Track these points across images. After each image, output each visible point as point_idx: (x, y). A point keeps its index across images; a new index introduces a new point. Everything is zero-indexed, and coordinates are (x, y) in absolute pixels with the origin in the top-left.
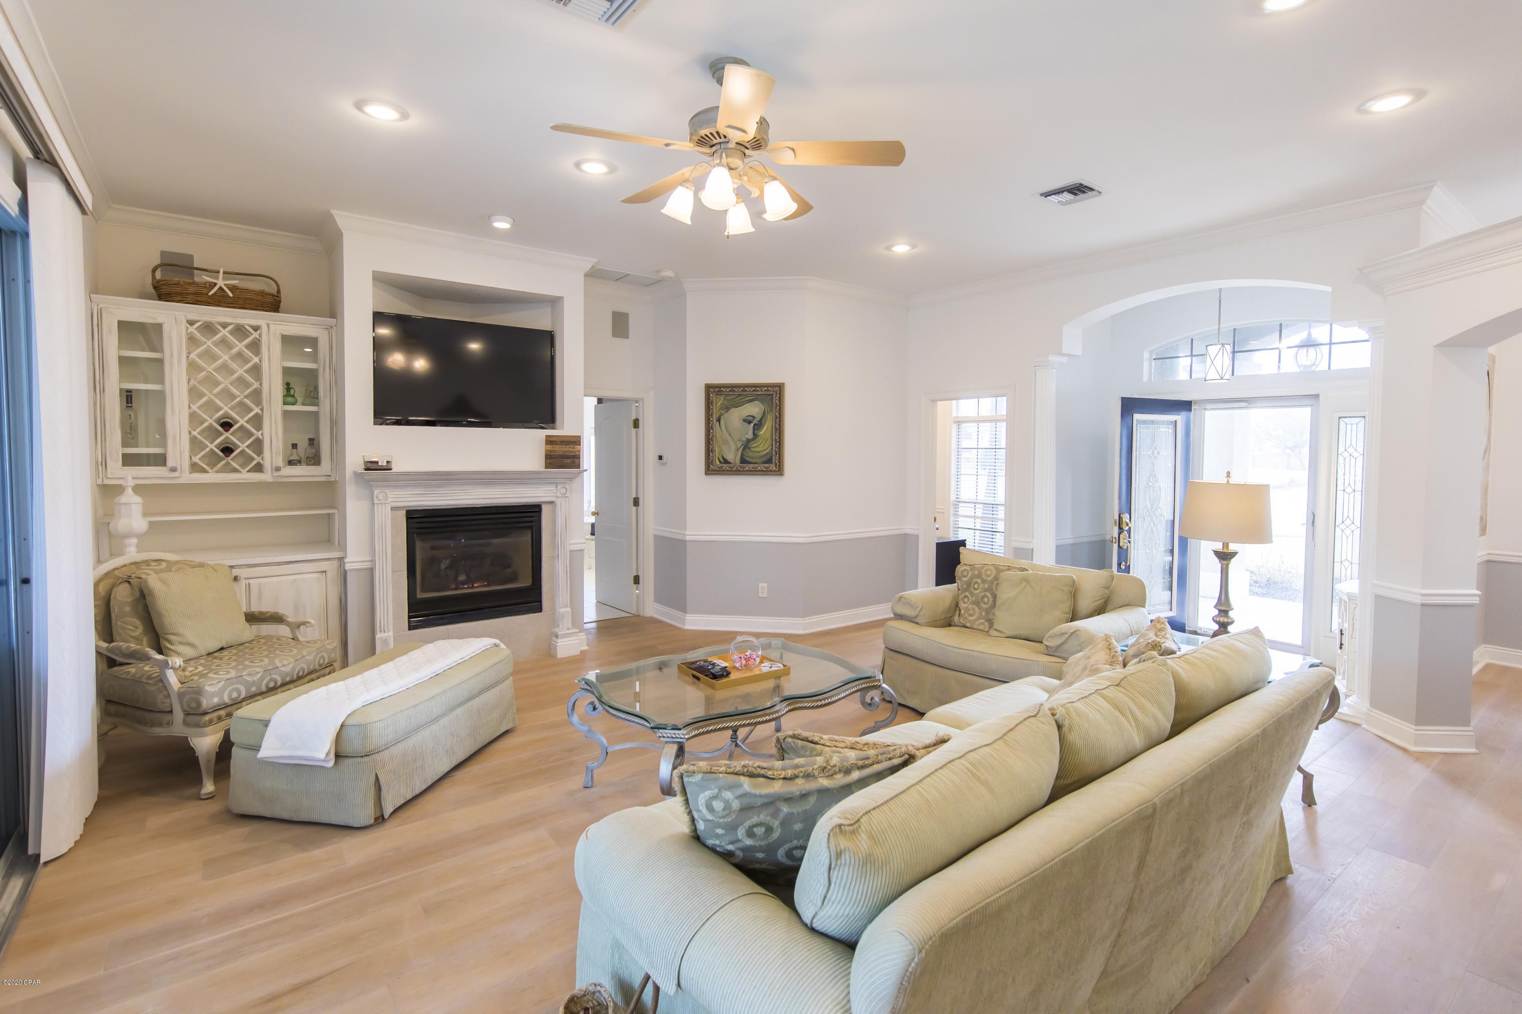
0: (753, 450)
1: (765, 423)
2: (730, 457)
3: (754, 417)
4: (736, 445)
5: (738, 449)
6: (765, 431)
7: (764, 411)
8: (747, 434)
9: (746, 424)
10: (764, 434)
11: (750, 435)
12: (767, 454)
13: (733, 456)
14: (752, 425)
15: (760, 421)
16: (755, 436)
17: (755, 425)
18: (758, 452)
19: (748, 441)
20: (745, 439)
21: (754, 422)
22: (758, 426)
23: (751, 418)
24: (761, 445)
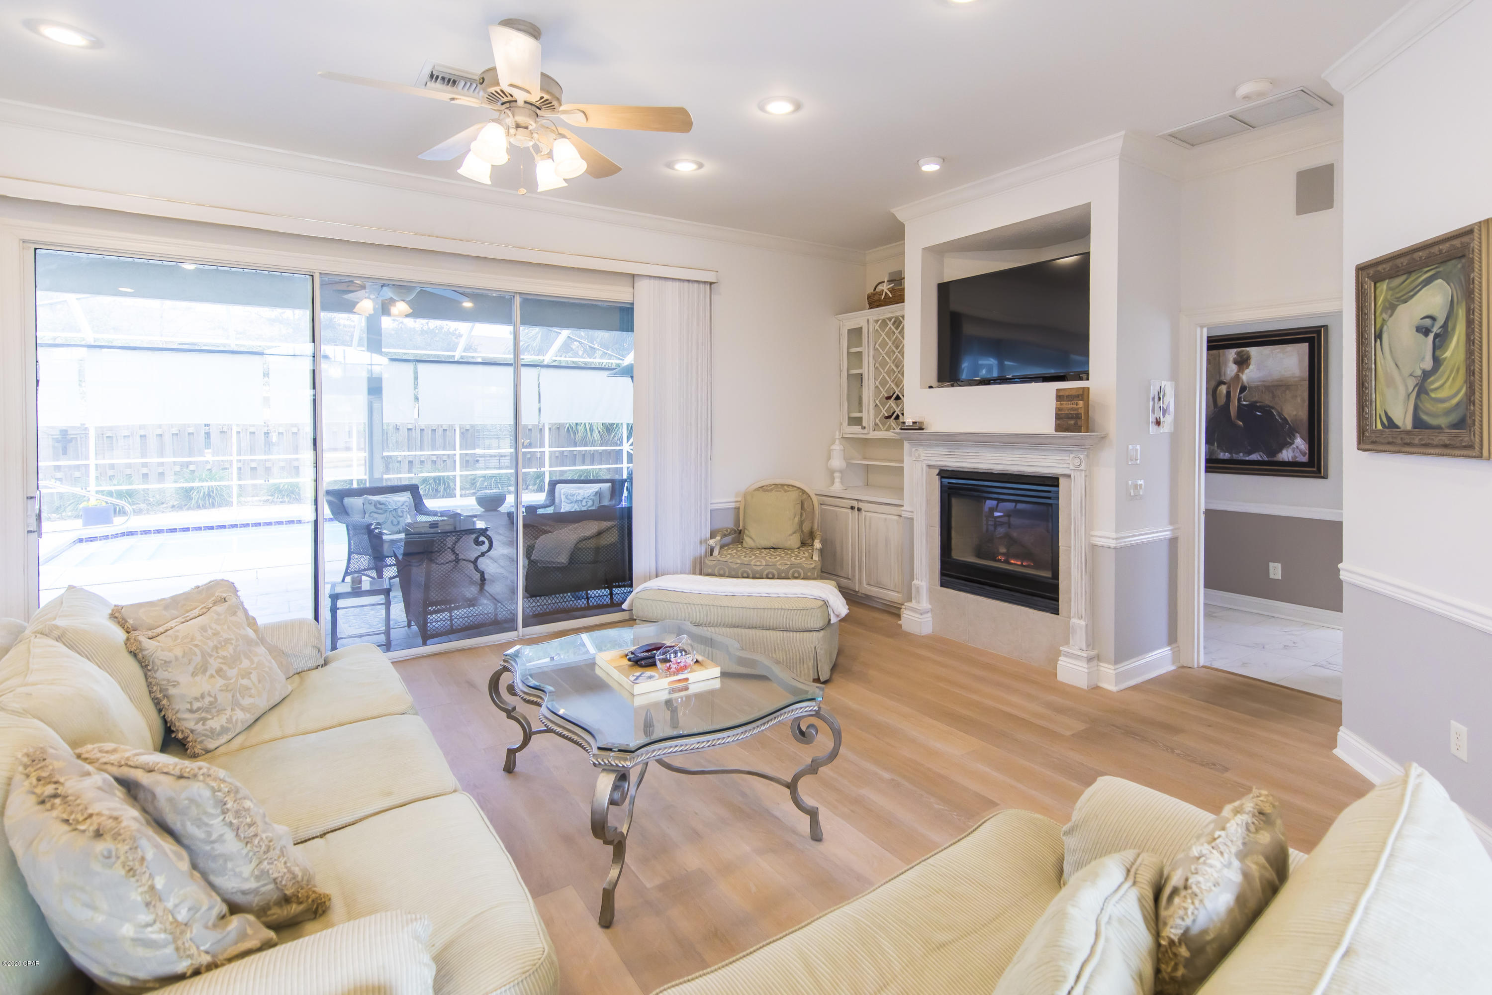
0: (1433, 395)
1: (1454, 329)
2: (1398, 419)
3: (1433, 318)
4: (1406, 386)
5: (1409, 396)
6: (1455, 349)
7: (1452, 301)
8: (1423, 359)
9: (1420, 336)
10: (1452, 355)
11: (1428, 364)
12: (1458, 404)
13: (1403, 417)
14: (1431, 336)
15: (1445, 326)
16: (1437, 362)
17: (1436, 336)
18: (1442, 401)
19: (1426, 375)
20: (1419, 373)
21: (1435, 329)
22: (1441, 340)
23: (1428, 322)
24: (1448, 384)
